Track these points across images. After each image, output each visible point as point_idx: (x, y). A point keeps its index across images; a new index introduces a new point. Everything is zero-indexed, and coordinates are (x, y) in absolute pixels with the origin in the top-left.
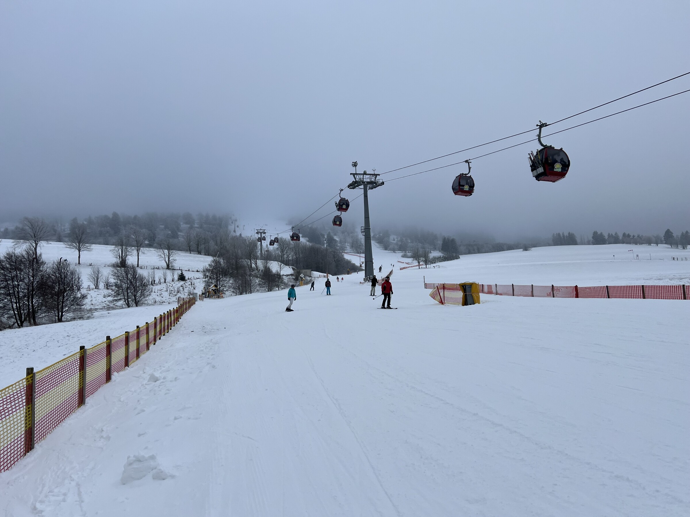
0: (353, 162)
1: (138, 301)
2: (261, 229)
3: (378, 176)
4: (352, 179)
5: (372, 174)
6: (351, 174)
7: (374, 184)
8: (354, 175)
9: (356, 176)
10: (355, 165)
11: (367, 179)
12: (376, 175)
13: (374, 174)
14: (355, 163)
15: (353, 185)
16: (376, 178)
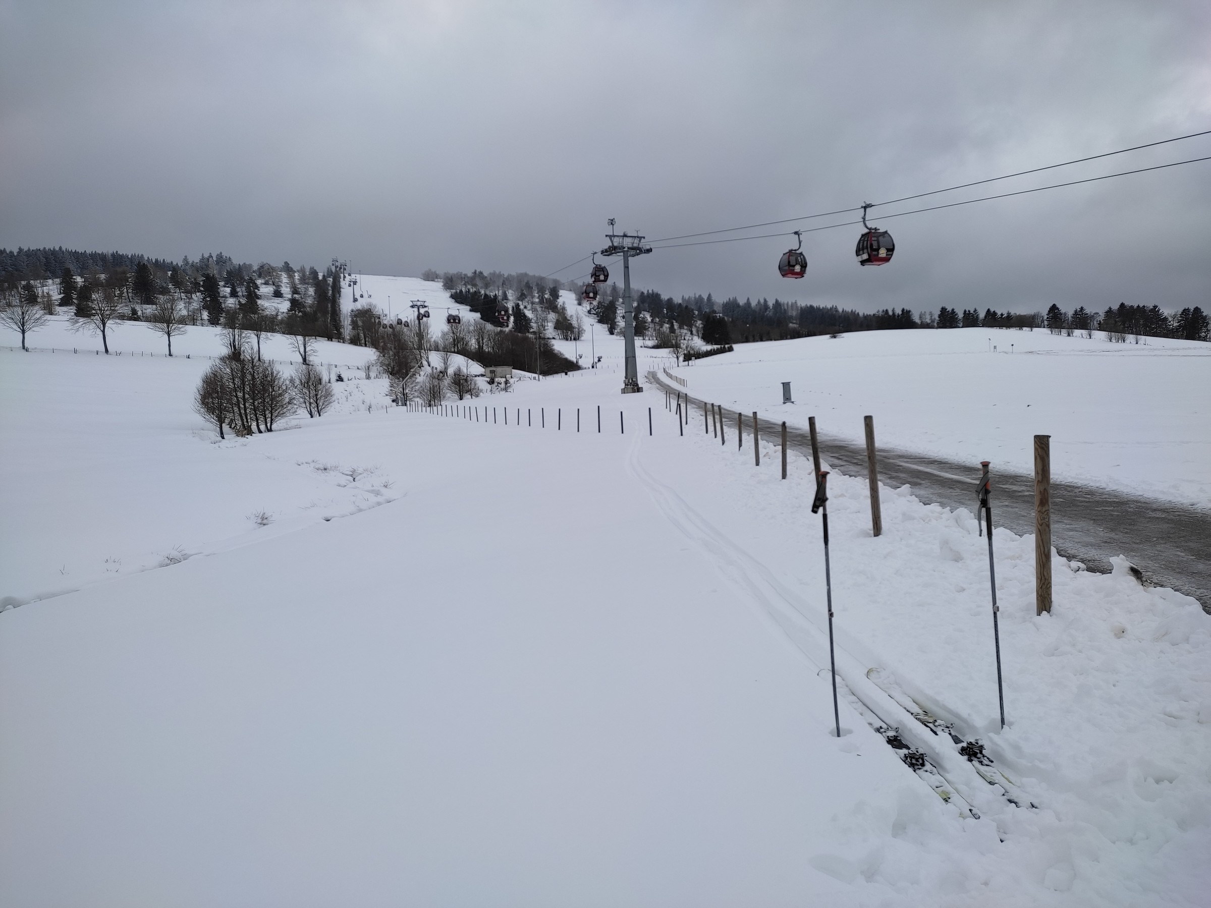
0: (609, 220)
1: (321, 409)
2: (418, 301)
3: (643, 239)
4: (607, 244)
5: (635, 237)
6: (606, 236)
7: (638, 251)
8: (610, 237)
9: (613, 238)
10: (612, 222)
11: (627, 242)
12: (640, 238)
13: (638, 237)
14: (612, 220)
15: (611, 251)
16: (640, 241)
